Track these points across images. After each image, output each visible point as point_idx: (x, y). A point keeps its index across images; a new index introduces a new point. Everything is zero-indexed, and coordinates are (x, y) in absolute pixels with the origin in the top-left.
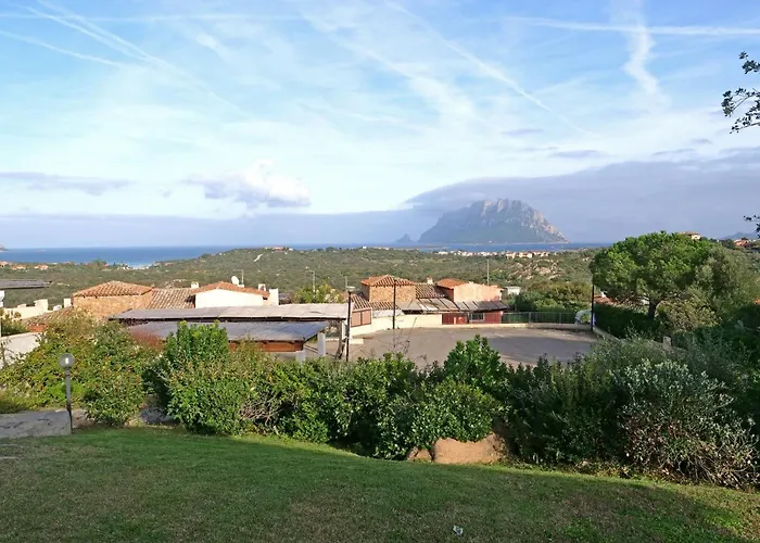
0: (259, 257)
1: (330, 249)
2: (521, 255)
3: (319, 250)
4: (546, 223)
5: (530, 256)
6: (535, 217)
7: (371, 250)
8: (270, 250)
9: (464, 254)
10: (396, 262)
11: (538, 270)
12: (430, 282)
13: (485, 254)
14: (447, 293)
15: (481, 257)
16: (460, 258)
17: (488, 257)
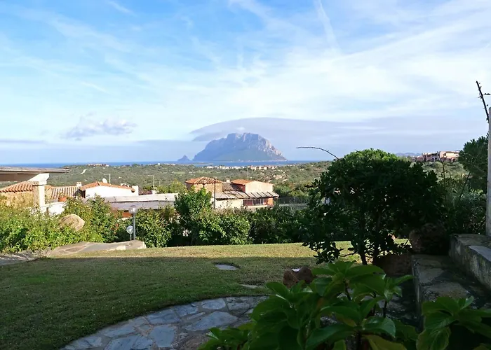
0: (84, 171)
1: (134, 165)
2: (260, 168)
3: (128, 166)
4: (273, 148)
5: (265, 168)
6: (267, 144)
7: (163, 165)
8: (92, 166)
9: (224, 168)
10: (181, 173)
11: (274, 176)
12: (228, 181)
13: (237, 168)
14: (239, 188)
15: (235, 169)
16: (221, 170)
17: (239, 170)
